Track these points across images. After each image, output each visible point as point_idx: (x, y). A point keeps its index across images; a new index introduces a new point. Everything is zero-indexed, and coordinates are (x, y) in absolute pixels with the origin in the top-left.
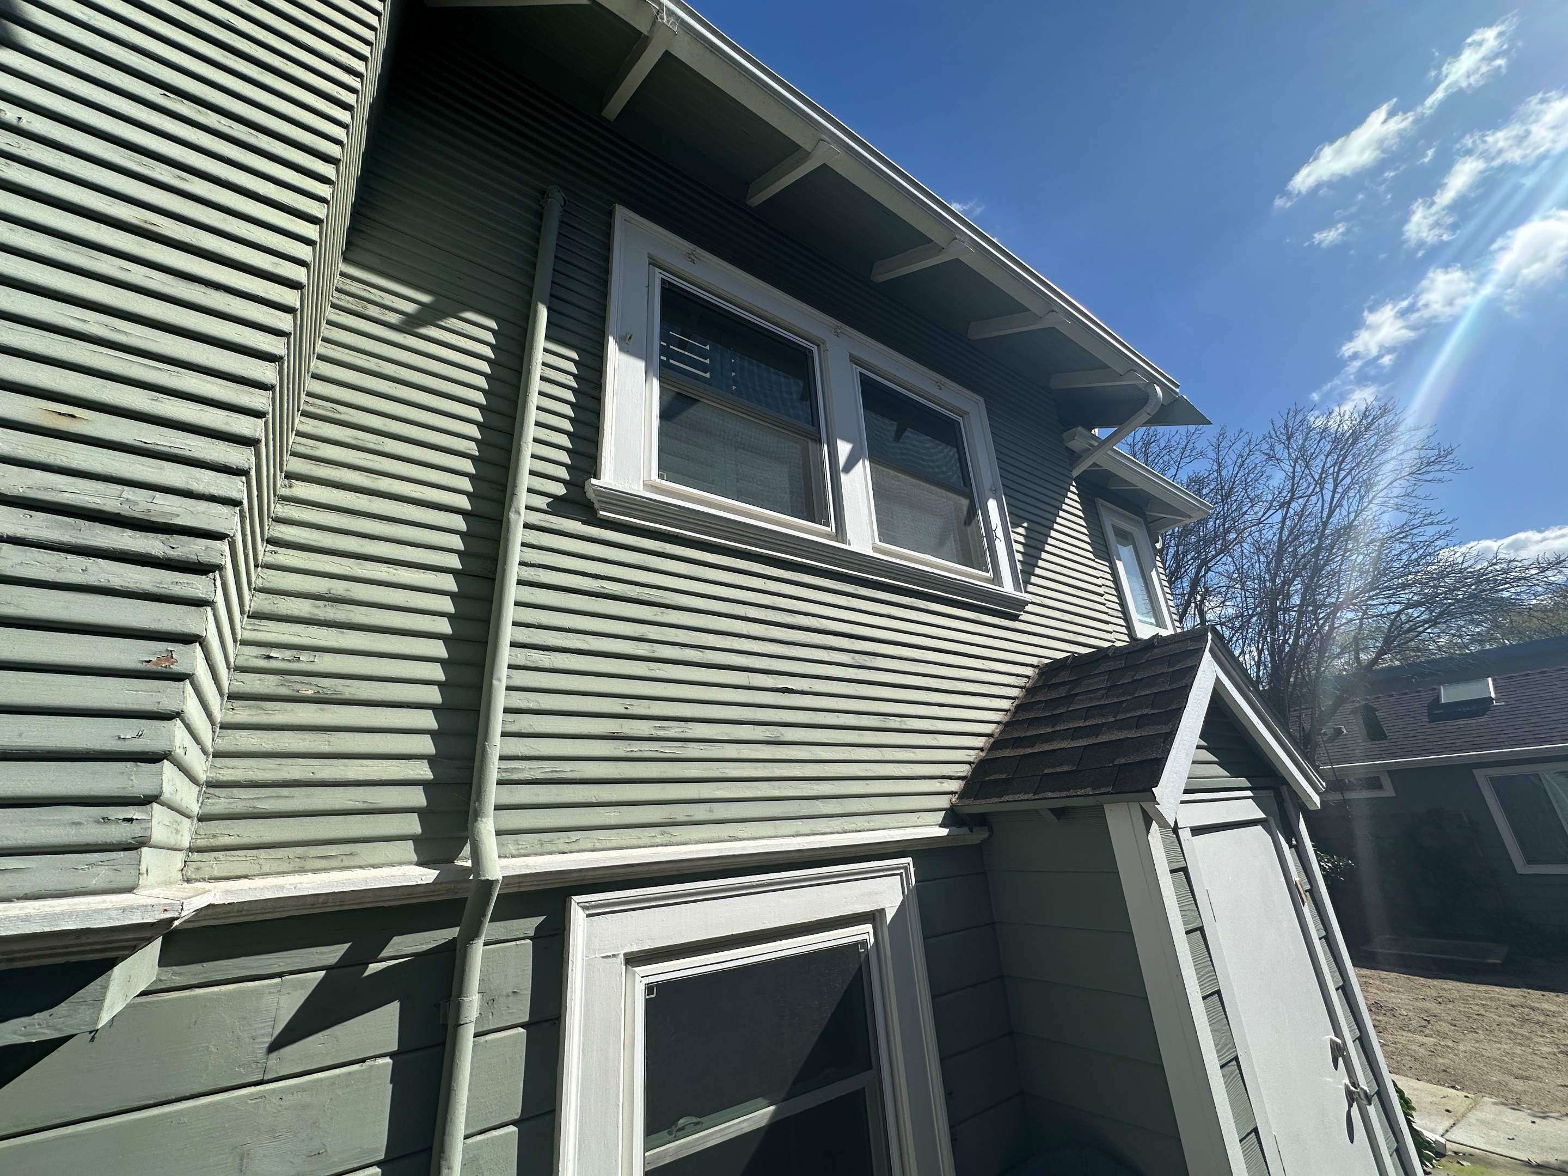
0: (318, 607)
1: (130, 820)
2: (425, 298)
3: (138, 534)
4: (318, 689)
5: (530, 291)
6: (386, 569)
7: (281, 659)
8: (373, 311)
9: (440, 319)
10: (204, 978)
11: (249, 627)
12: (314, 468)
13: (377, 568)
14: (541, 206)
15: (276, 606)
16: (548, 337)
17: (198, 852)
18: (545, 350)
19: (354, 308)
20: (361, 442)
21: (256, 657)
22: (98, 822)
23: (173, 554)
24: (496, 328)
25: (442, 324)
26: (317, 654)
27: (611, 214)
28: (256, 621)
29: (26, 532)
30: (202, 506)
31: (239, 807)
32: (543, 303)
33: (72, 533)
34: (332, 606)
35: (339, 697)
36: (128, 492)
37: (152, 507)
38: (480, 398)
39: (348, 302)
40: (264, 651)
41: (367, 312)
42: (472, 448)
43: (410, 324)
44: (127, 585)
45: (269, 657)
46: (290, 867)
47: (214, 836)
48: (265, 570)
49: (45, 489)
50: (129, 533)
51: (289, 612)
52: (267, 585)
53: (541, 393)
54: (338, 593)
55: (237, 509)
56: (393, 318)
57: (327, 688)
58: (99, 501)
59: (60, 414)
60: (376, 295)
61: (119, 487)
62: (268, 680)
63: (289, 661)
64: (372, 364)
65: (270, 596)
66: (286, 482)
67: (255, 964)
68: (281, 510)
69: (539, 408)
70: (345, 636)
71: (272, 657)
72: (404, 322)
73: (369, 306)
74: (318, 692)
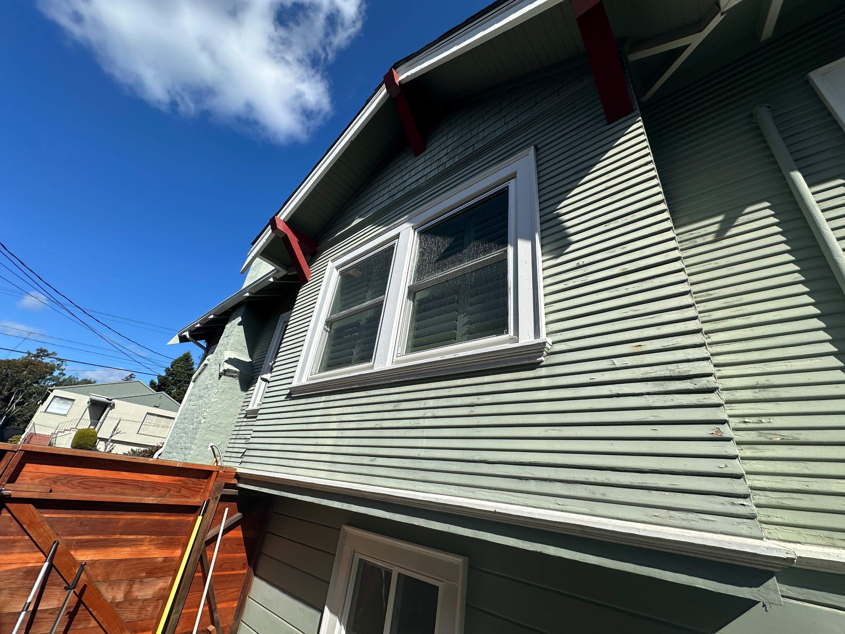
0: (756, 393)
1: (743, 505)
2: (720, 218)
3: (681, 382)
4: (782, 437)
5: (779, 170)
6: (784, 364)
7: (752, 422)
8: (699, 241)
9: (734, 222)
10: (806, 597)
11: (728, 408)
12: (715, 325)
13: (778, 365)
14: (755, 123)
15: (734, 396)
16: (810, 186)
17: (764, 524)
18: (813, 193)
19: (690, 245)
20: (730, 303)
21: (739, 423)
22: (730, 504)
23: (697, 387)
24: (769, 204)
25: (736, 224)
26: (771, 417)
27: (808, 82)
28: (729, 405)
29: (649, 390)
30: (696, 364)
31: (774, 502)
32: (793, 170)
33: (661, 387)
34: (763, 390)
35: (797, 440)
36: (670, 367)
37: (679, 370)
38: (784, 247)
39: (686, 244)
40: (741, 419)
41: (697, 243)
42: (799, 277)
43: (720, 235)
44: (688, 403)
45: (745, 422)
46: (825, 542)
47: (769, 516)
48: (720, 380)
49: (647, 373)
50: (678, 382)
51: (743, 398)
52: (725, 387)
53: (828, 220)
54: (763, 383)
55: (709, 361)
56: (710, 238)
57: (787, 436)
58: (663, 373)
59: (637, 346)
60: (696, 233)
61: (666, 366)
62: (752, 434)
63: (757, 423)
64: (713, 264)
65: (729, 391)
66: (706, 336)
67: (835, 599)
68: (711, 350)
69: (833, 230)
70: (781, 406)
71: (747, 422)
72: (717, 236)
73: (696, 240)
74: (783, 439)
